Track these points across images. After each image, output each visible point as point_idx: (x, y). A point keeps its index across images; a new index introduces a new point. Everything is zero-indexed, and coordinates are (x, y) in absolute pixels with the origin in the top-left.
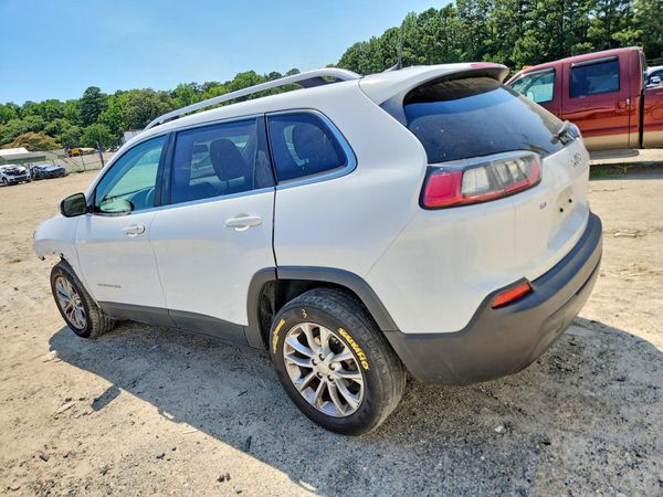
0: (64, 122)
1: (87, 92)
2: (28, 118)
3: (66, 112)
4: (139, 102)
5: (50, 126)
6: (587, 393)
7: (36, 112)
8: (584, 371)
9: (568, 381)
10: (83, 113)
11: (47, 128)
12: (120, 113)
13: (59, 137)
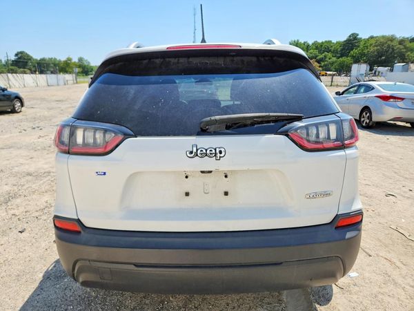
0: (330, 55)
1: (350, 36)
2: (312, 51)
3: (332, 49)
4: (382, 44)
5: (321, 56)
7: (317, 48)
10: (342, 50)
11: (318, 58)
12: (366, 51)
13: (323, 64)
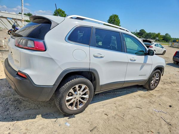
6: (6, 98)
8: (10, 103)
9: (13, 99)
